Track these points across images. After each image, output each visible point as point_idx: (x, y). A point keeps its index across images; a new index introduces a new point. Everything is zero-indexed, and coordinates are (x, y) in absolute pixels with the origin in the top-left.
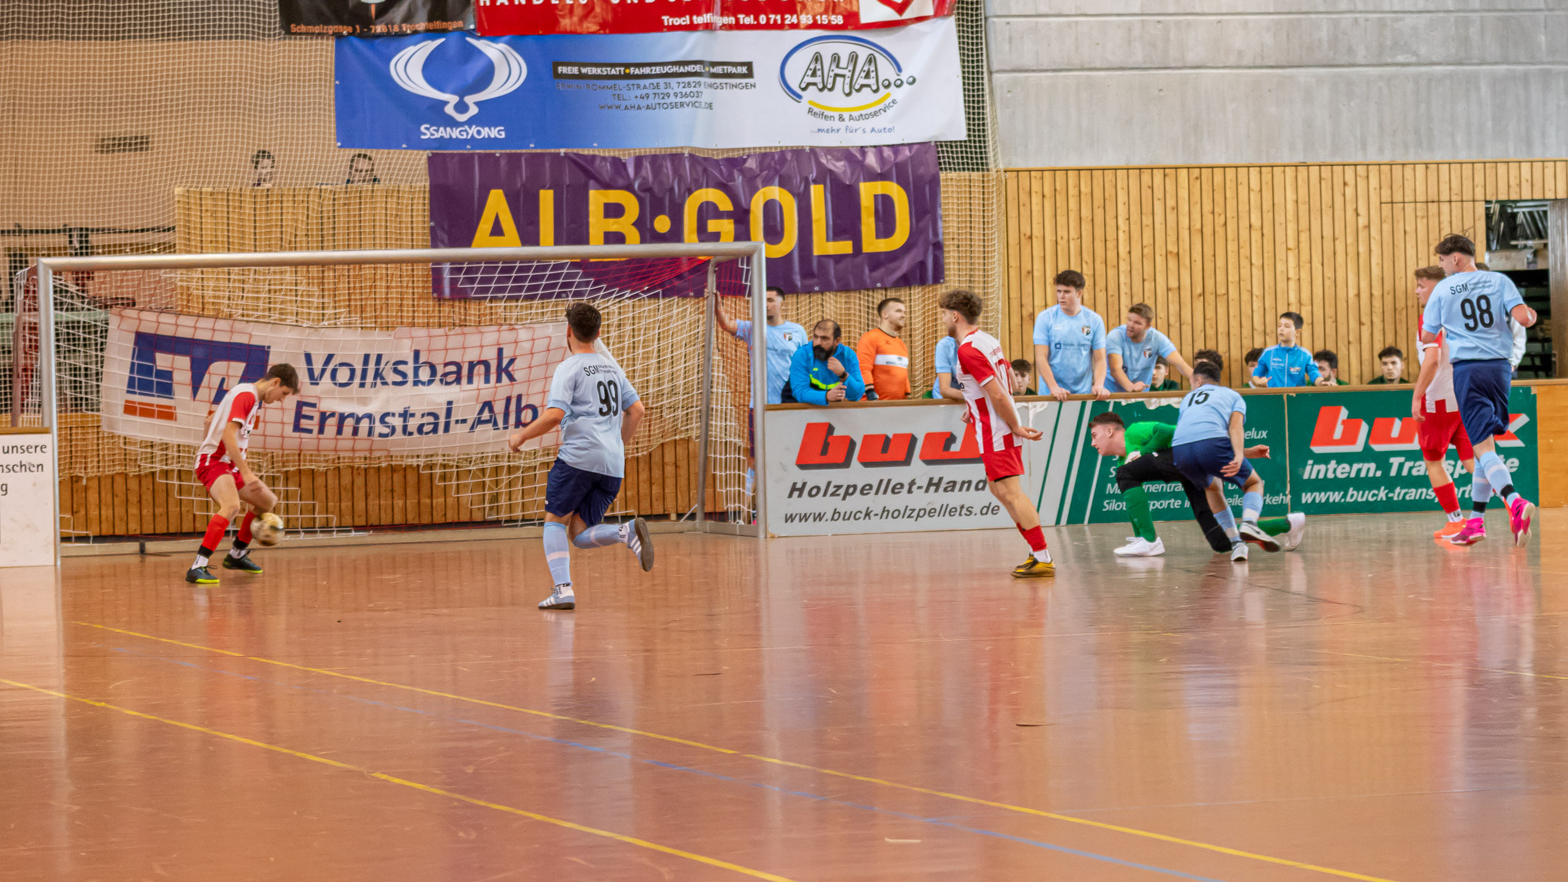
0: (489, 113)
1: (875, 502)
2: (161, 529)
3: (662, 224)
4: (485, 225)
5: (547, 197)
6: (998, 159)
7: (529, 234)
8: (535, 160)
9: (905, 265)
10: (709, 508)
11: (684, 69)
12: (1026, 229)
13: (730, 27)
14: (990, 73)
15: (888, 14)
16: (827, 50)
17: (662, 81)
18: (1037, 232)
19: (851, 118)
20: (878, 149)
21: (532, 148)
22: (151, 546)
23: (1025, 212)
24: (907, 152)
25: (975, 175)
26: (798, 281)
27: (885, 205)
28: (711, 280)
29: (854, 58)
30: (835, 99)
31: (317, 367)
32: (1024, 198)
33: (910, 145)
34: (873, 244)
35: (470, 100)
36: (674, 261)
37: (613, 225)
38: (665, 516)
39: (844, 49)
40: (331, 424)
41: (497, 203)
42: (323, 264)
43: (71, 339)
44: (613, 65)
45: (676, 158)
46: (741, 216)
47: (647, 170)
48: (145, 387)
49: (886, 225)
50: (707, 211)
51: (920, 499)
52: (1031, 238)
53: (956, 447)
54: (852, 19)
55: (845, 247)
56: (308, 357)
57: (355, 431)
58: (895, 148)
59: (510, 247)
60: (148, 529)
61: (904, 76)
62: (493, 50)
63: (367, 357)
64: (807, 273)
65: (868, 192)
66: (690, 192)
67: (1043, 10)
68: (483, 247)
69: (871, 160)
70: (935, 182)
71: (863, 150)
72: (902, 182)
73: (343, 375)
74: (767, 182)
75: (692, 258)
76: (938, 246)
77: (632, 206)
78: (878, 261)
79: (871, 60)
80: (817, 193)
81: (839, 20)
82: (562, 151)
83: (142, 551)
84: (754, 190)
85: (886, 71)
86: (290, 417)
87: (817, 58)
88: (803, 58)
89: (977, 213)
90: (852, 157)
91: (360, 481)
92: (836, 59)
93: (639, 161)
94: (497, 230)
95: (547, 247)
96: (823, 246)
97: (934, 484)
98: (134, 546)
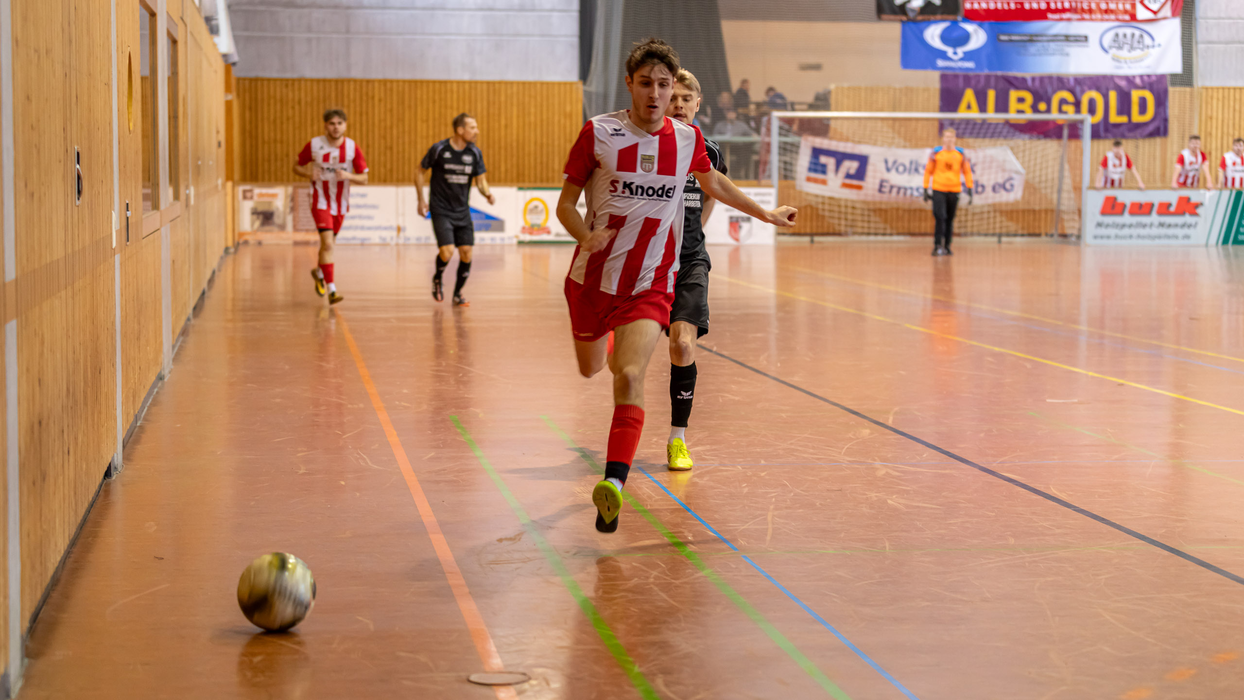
0: (968, 56)
1: (1135, 232)
2: (820, 231)
3: (1042, 106)
4: (963, 105)
5: (991, 95)
6: (1200, 81)
7: (983, 108)
8: (988, 77)
9: (1151, 128)
10: (1060, 231)
11: (1055, 38)
12: (1209, 113)
13: (1079, 20)
14: (1197, 43)
15: (1150, 15)
16: (1121, 31)
17: (1045, 44)
18: (1215, 114)
19: (1131, 62)
20: (1141, 77)
21: (986, 72)
22: (816, 239)
23: (1209, 106)
24: (1154, 78)
25: (1188, 89)
26: (1102, 133)
27: (1143, 102)
28: (1066, 132)
29: (1133, 35)
30: (1124, 53)
31: (890, 164)
32: (1209, 100)
33: (1156, 76)
34: (1136, 118)
35: (961, 51)
36: (1046, 123)
37: (1021, 106)
38: (1039, 235)
39: (1129, 31)
40: (895, 190)
41: (969, 95)
42: (895, 120)
43: (785, 149)
44: (1025, 35)
45: (1050, 78)
46: (1077, 105)
47: (1037, 83)
48: (815, 171)
49: (1143, 109)
50: (1063, 102)
51: (1155, 231)
52: (1211, 118)
53: (1172, 209)
54: (1133, 17)
55: (1124, 119)
56: (886, 162)
57: (905, 194)
58: (1149, 76)
59: (975, 114)
60: (814, 231)
61: (1156, 43)
62: (970, 27)
63: (911, 163)
64: (1107, 130)
65: (1136, 95)
66: (1054, 92)
67: (1223, 15)
68: (961, 114)
69: (1138, 81)
70: (1166, 92)
71: (1134, 77)
72: (1152, 90)
73: (901, 169)
74: (1090, 88)
75: (1054, 122)
76: (1166, 120)
77: (1029, 97)
78: (1139, 126)
79: (1141, 36)
80: (1113, 96)
81: (1127, 17)
82: (999, 73)
83: (812, 241)
84: (1083, 92)
85: (1147, 40)
86: (877, 186)
87: (1117, 35)
88: (1110, 36)
89: (1188, 104)
90: (1129, 80)
91: (906, 216)
92: (1125, 36)
93: (1033, 79)
94: (969, 107)
95: (991, 115)
96: (1114, 118)
97: (1161, 225)
98: (807, 239)
